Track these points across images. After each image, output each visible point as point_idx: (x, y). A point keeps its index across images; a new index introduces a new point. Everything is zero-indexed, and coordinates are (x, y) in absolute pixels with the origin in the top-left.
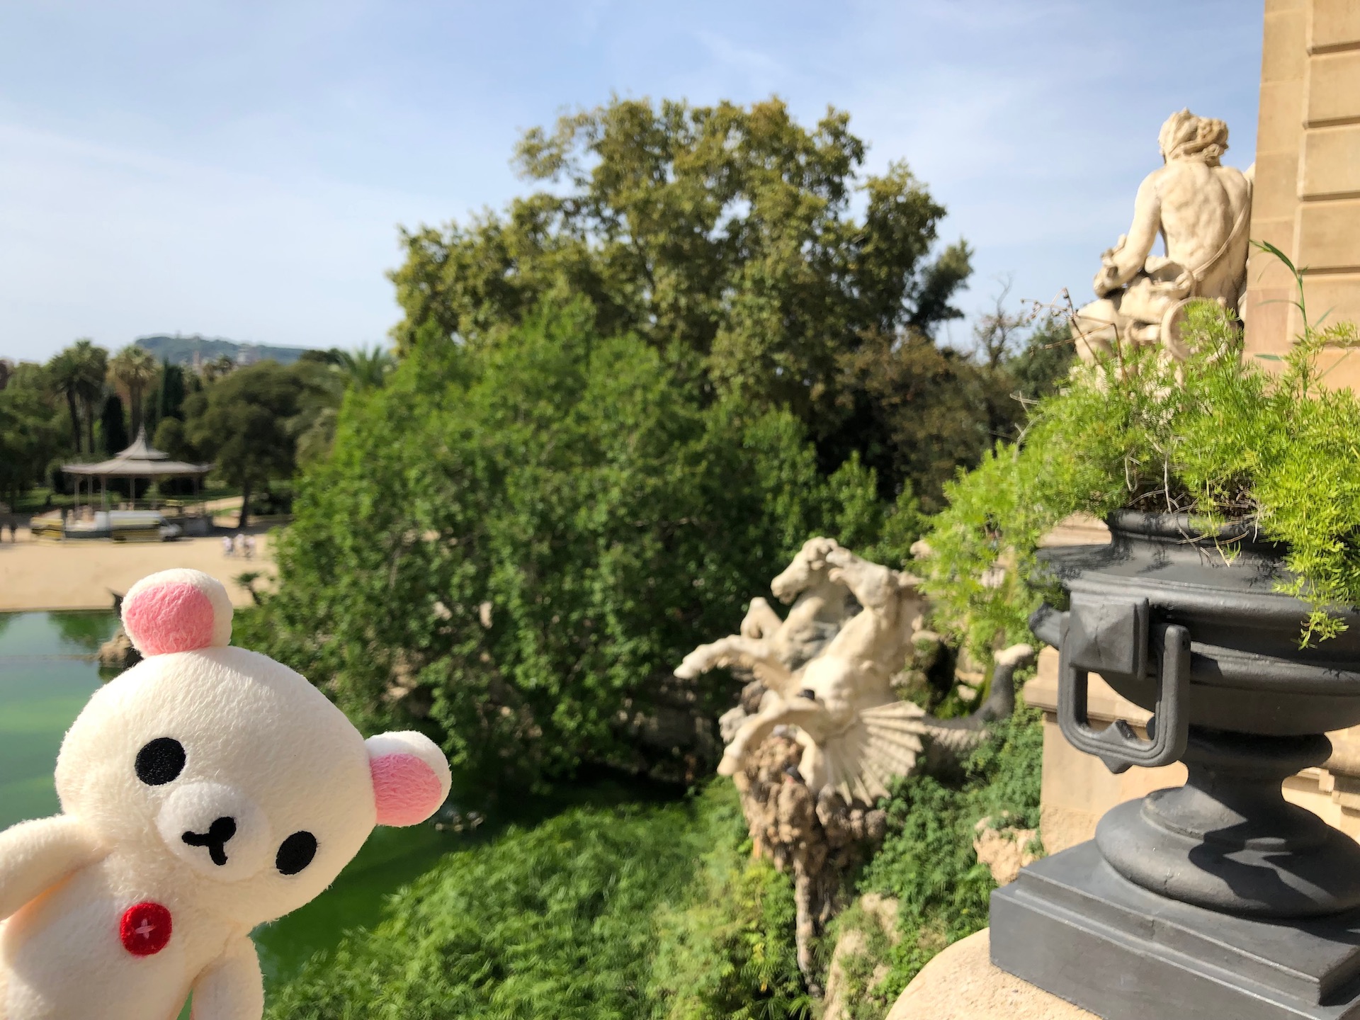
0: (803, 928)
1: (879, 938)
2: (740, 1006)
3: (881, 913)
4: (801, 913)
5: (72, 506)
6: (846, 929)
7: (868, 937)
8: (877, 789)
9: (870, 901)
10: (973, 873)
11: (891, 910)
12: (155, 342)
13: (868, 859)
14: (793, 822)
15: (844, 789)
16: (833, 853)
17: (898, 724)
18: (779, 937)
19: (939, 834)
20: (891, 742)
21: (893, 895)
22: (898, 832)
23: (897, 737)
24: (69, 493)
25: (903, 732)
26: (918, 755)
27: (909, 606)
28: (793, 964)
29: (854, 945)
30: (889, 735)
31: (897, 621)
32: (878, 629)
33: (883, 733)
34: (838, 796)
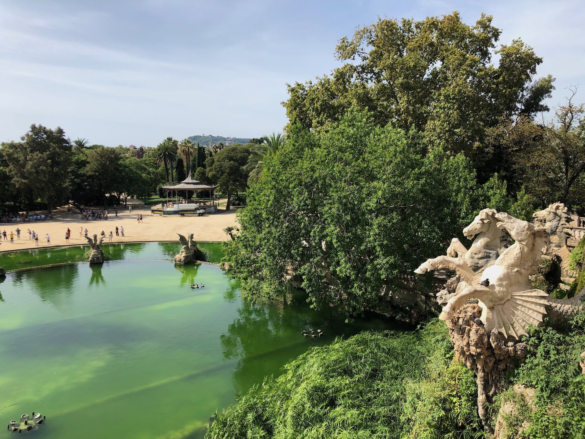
0: (481, 398)
1: (524, 407)
2: (449, 432)
3: (525, 395)
4: (480, 390)
5: (165, 202)
6: (506, 401)
7: (518, 406)
8: (521, 332)
9: (518, 388)
10: (578, 379)
11: (531, 394)
12: (195, 138)
13: (517, 366)
14: (476, 345)
15: (503, 330)
16: (497, 362)
17: (534, 300)
18: (468, 401)
19: (557, 357)
20: (529, 309)
21: (532, 386)
22: (534, 354)
23: (533, 306)
24: (165, 197)
25: (536, 304)
26: (544, 316)
27: (539, 241)
28: (476, 414)
29: (511, 409)
30: (528, 305)
31: (533, 248)
32: (522, 252)
33: (525, 304)
34: (500, 333)
